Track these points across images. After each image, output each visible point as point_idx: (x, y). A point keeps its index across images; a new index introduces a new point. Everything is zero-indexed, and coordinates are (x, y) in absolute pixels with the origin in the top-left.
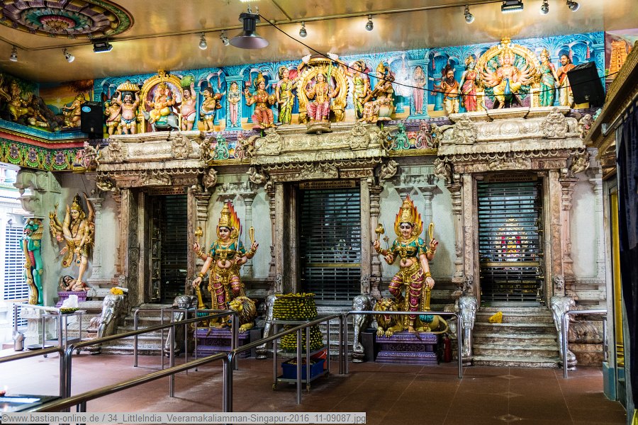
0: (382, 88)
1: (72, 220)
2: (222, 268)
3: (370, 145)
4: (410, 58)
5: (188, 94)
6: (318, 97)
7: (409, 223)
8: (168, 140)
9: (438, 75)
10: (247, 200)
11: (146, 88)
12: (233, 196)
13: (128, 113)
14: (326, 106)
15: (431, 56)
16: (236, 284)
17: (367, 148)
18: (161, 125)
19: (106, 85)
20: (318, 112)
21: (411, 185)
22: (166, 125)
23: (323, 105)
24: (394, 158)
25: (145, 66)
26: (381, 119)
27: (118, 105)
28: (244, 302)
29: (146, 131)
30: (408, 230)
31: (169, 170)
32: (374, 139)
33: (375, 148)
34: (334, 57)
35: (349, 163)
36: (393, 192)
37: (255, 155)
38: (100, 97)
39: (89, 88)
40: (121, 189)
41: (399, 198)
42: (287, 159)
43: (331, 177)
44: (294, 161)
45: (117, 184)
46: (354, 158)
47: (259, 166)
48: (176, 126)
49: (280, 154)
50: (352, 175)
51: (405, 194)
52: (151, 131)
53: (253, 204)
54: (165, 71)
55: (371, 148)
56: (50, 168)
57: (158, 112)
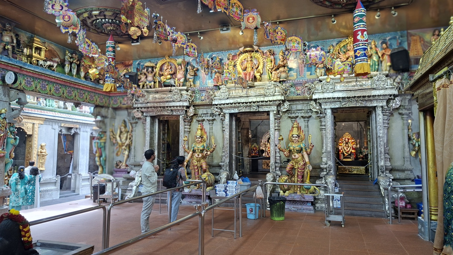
0: (282, 63)
1: (121, 132)
2: (198, 158)
3: (275, 94)
5: (180, 68)
6: (247, 69)
7: (297, 135)
8: (170, 92)
10: (210, 122)
11: (158, 66)
12: (204, 120)
13: (150, 78)
14: (252, 73)
16: (204, 166)
17: (274, 95)
18: (167, 84)
19: (139, 64)
20: (248, 77)
21: (297, 115)
22: (169, 84)
23: (250, 73)
24: (288, 101)
25: (158, 54)
26: (281, 80)
27: (145, 74)
28: (208, 176)
29: (159, 87)
30: (297, 139)
31: (170, 107)
32: (278, 91)
33: (278, 95)
34: (256, 48)
35: (264, 103)
36: (287, 119)
37: (214, 99)
38: (136, 70)
39: (131, 65)
40: (146, 116)
41: (291, 122)
42: (231, 101)
43: (254, 110)
44: (235, 102)
45: (144, 114)
46: (267, 100)
47: (216, 105)
48: (174, 85)
49: (228, 98)
50: (266, 109)
51: (294, 120)
52: (161, 87)
53: (214, 124)
54: (169, 56)
55: (276, 95)
56: (111, 106)
57: (165, 77)
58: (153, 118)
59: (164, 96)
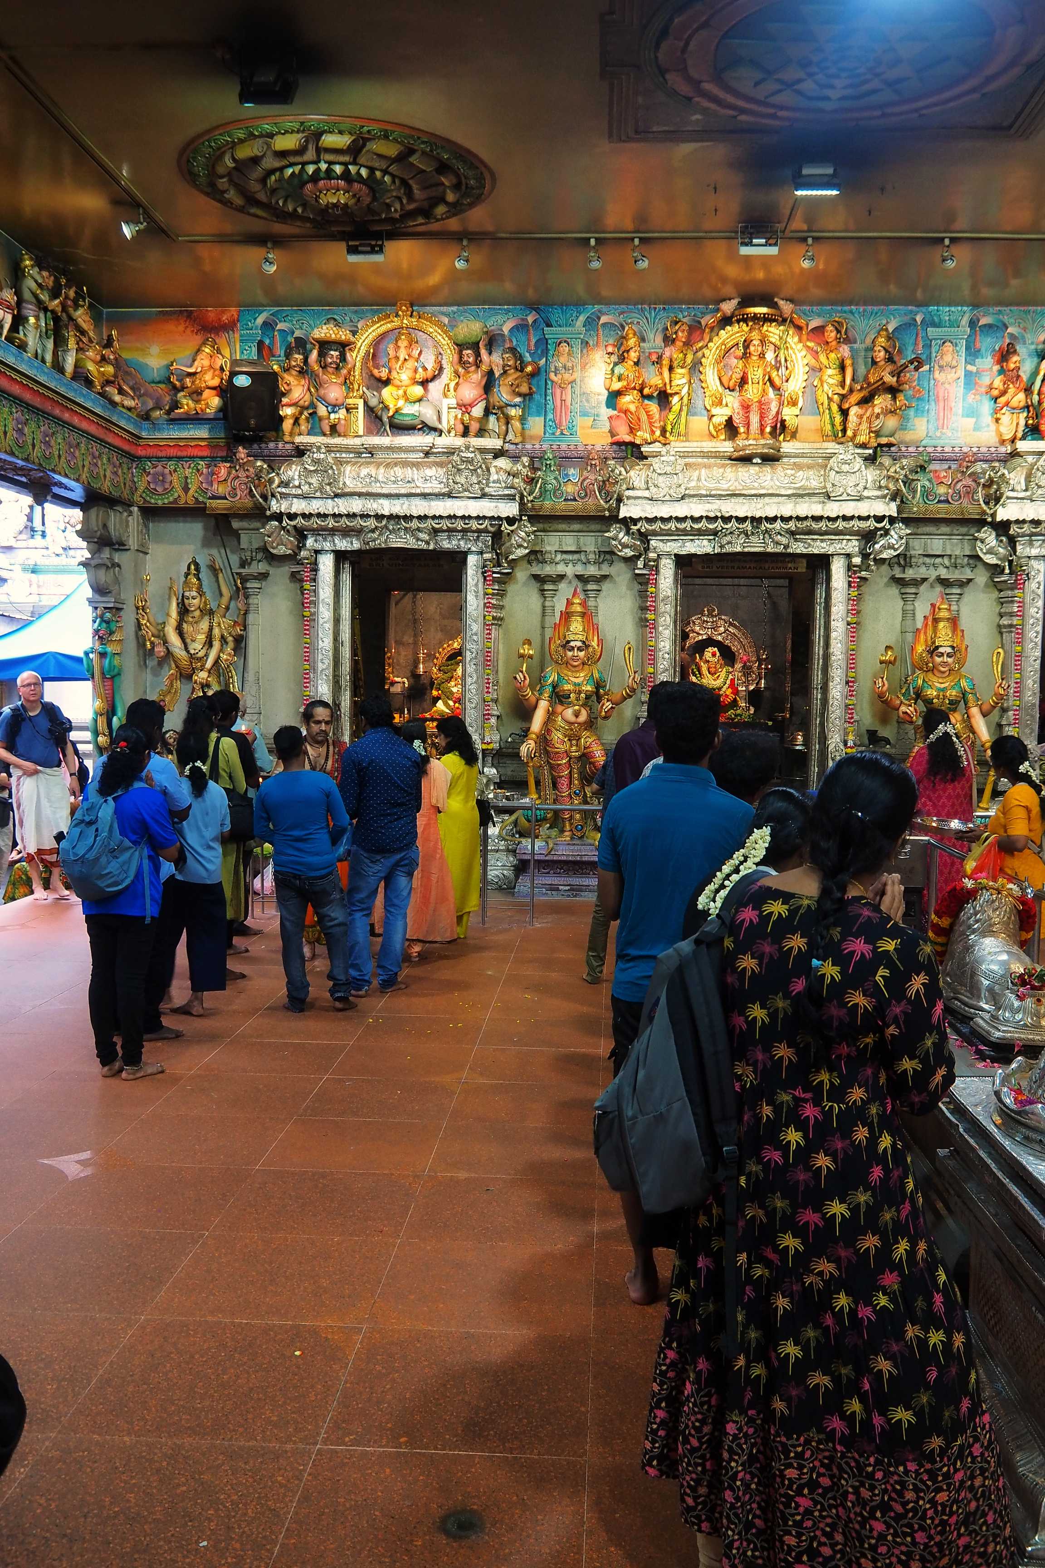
1: (184, 611)
2: (573, 723)
3: (866, 493)
4: (934, 325)
5: (471, 359)
6: (750, 386)
8: (427, 454)
9: (986, 361)
10: (591, 587)
11: (364, 340)
12: (562, 577)
13: (334, 391)
14: (773, 406)
15: (973, 323)
17: (860, 499)
18: (407, 420)
19: (268, 326)
20: (755, 419)
21: (922, 572)
24: (907, 521)
26: (884, 440)
29: (369, 432)
30: (950, 660)
31: (437, 518)
32: (874, 481)
33: (878, 497)
34: (786, 307)
35: (822, 525)
36: (887, 585)
37: (628, 498)
38: (254, 350)
39: (230, 327)
40: (317, 552)
41: (899, 597)
42: (697, 509)
43: (780, 549)
44: (712, 515)
45: (310, 542)
46: (834, 515)
47: (635, 521)
48: (436, 424)
49: (683, 498)
50: (818, 547)
51: (913, 590)
52: (380, 432)
53: (603, 594)
54: (412, 305)
55: (868, 498)
56: (136, 498)
57: (401, 392)
58: (340, 556)
59: (409, 473)
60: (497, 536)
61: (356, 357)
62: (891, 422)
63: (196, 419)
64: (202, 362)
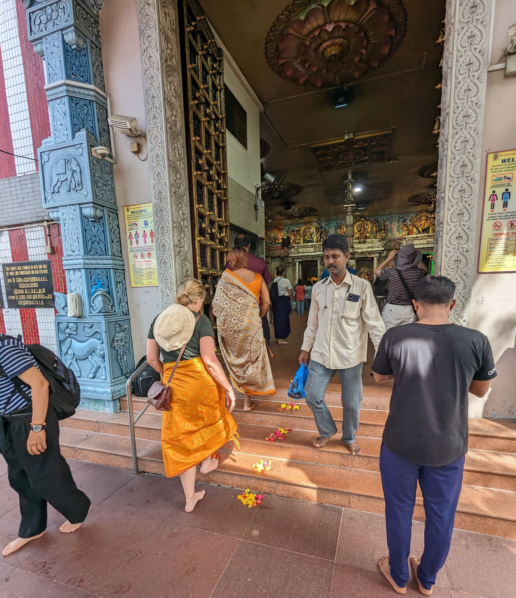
0: (384, 228)
3: (379, 246)
5: (318, 231)
6: (361, 231)
8: (312, 246)
9: (401, 223)
11: (302, 230)
14: (365, 234)
15: (399, 217)
17: (378, 248)
18: (309, 241)
19: (288, 228)
20: (362, 236)
24: (386, 250)
26: (383, 238)
29: (303, 243)
31: (313, 255)
32: (381, 245)
33: (381, 247)
34: (367, 218)
35: (372, 252)
38: (287, 232)
39: (283, 229)
40: (296, 262)
43: (366, 256)
45: (295, 260)
46: (374, 251)
48: (313, 241)
50: (373, 256)
52: (305, 243)
54: (309, 223)
57: (308, 237)
58: (299, 262)
59: (310, 249)
60: (322, 257)
61: (301, 232)
62: (384, 235)
63: (279, 243)
64: (279, 235)
